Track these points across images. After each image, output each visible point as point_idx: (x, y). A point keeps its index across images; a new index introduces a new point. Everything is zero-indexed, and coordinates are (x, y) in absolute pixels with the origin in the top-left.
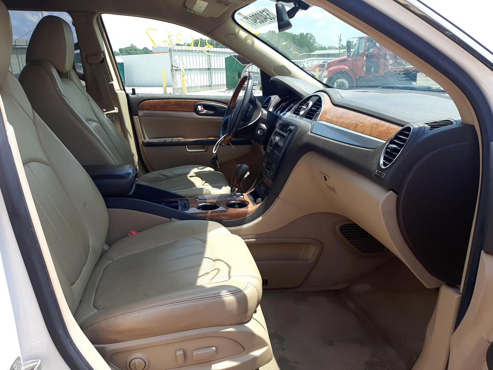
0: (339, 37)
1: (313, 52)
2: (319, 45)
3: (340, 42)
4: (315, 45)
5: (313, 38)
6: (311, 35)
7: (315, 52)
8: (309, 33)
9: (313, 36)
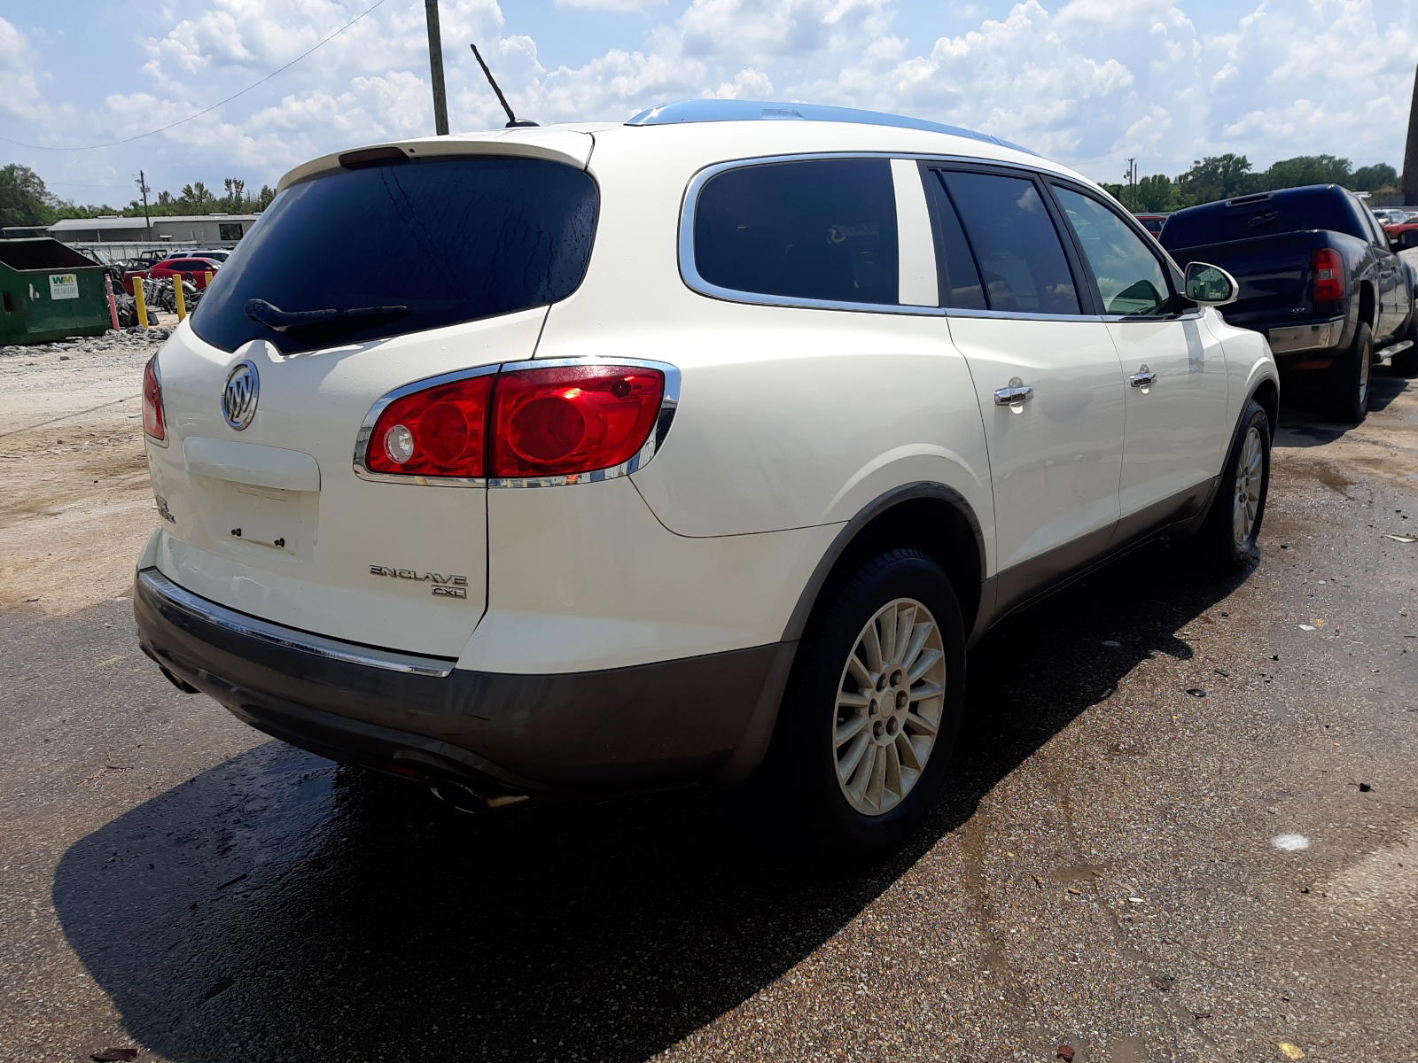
0: (138, 181)
1: (53, 224)
2: (59, 202)
3: (145, 196)
4: (47, 203)
5: (36, 181)
6: (25, 170)
7: (57, 224)
8: (17, 165)
9: (33, 176)
